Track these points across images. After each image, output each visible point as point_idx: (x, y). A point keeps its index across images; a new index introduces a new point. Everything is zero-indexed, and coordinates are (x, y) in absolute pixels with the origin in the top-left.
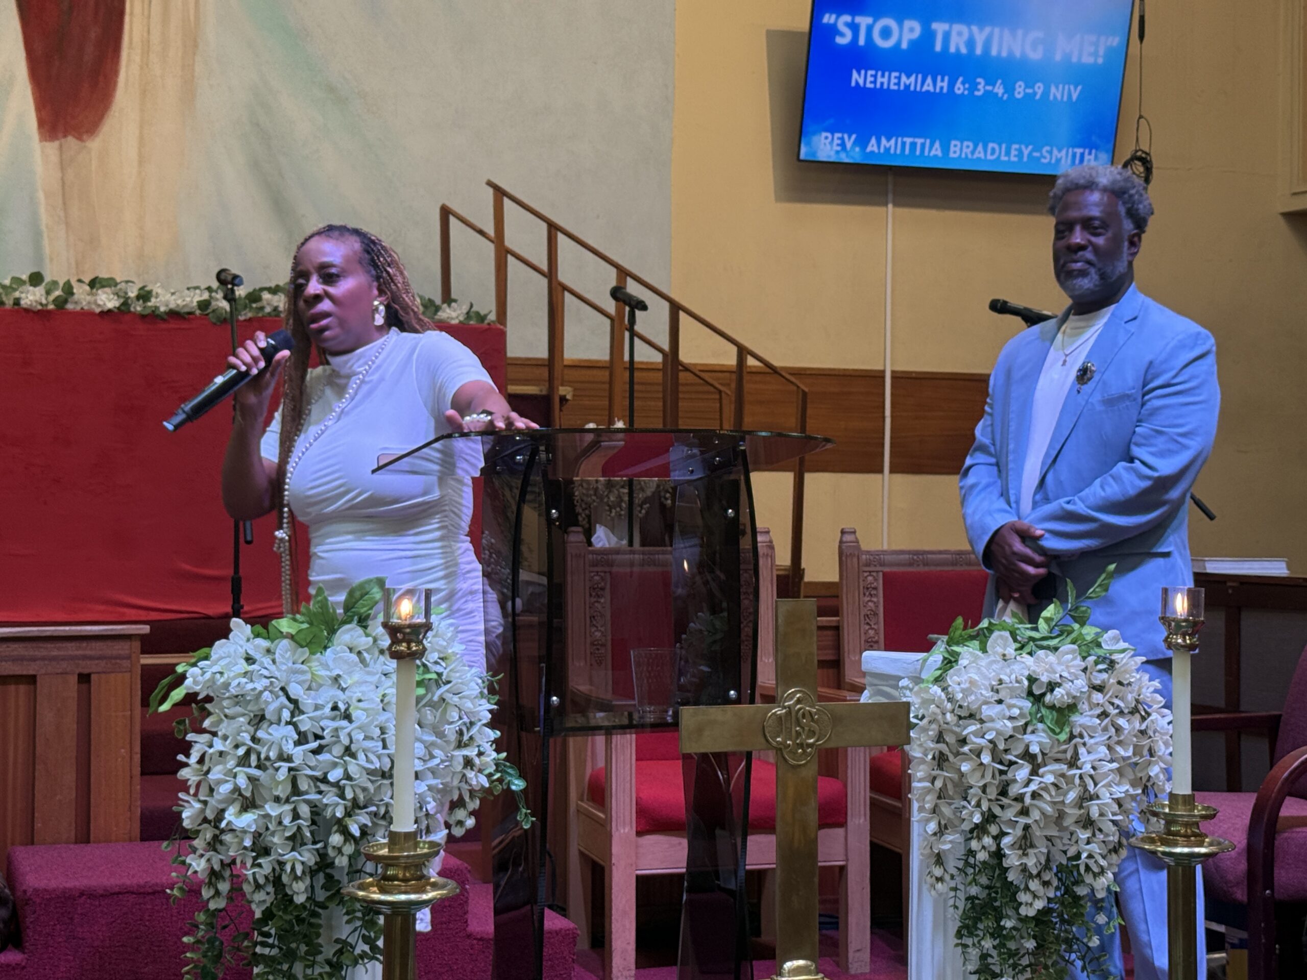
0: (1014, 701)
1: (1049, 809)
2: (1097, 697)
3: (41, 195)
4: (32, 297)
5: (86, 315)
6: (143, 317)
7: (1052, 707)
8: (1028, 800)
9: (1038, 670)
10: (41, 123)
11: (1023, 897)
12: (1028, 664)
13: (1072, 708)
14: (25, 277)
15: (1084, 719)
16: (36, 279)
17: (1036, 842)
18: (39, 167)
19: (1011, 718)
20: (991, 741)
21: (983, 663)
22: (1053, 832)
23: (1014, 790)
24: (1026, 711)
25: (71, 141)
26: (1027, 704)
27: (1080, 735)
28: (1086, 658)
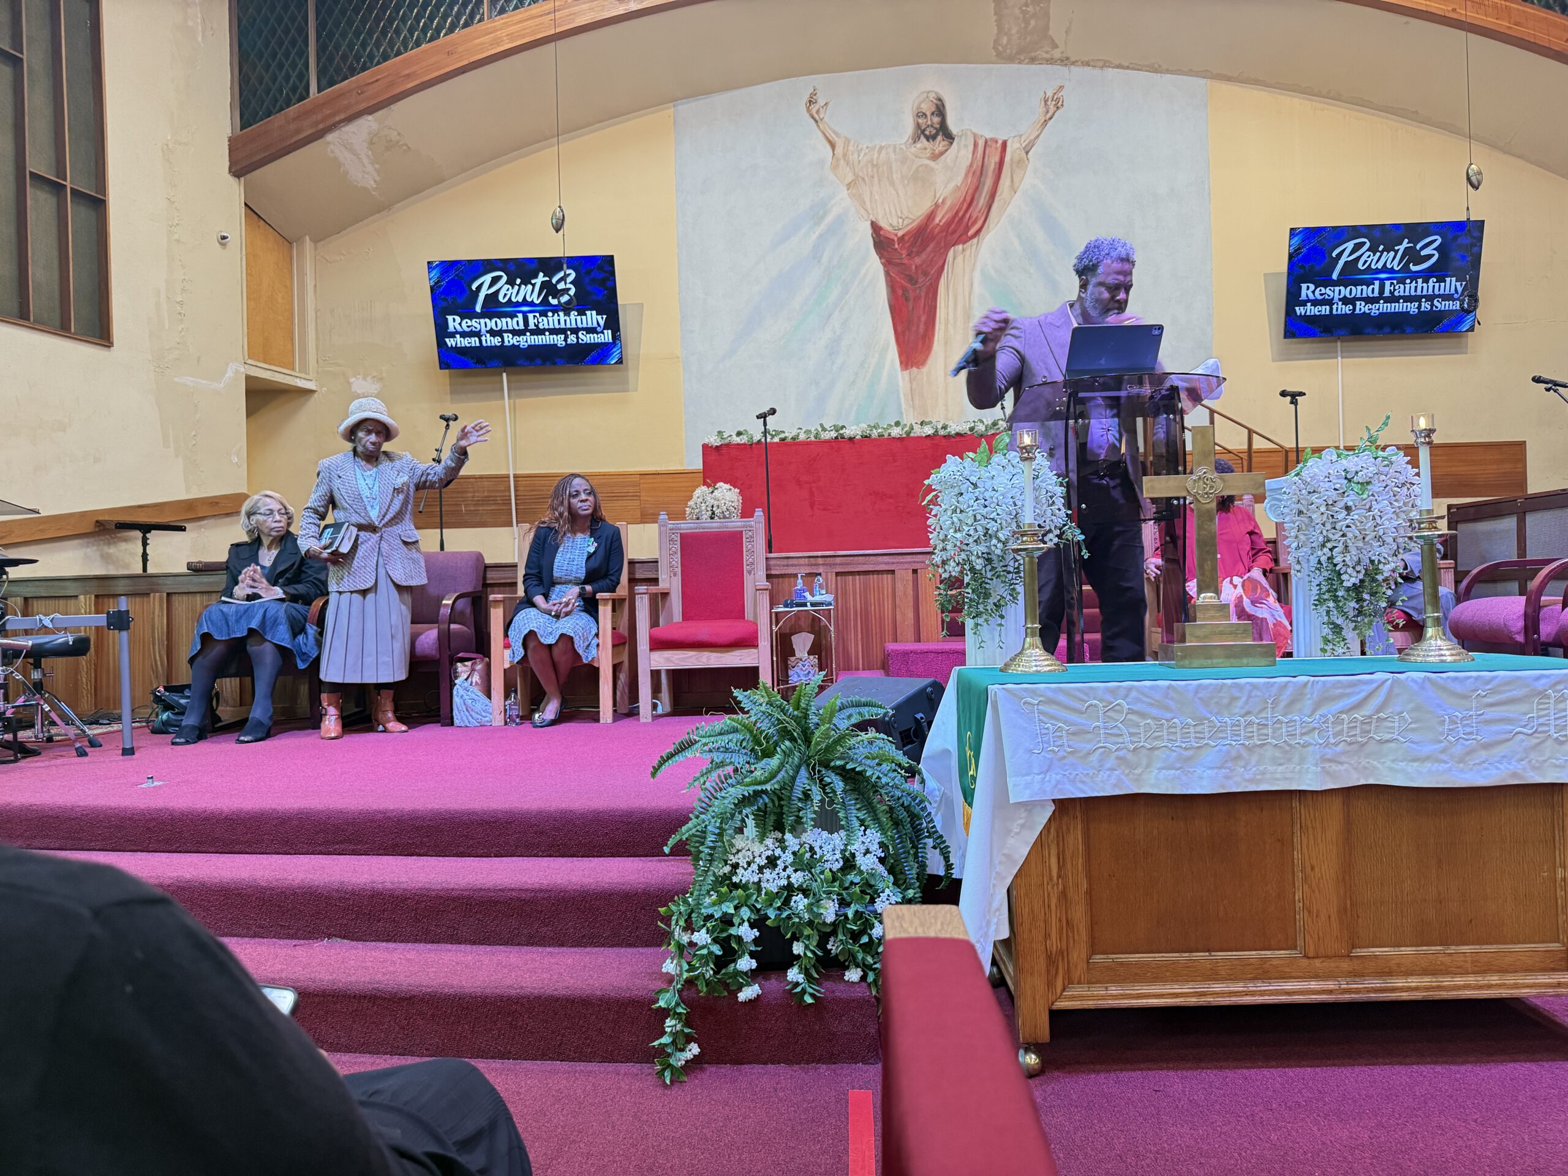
0: (1336, 481)
2: (1383, 477)
3: (902, 396)
4: (896, 432)
5: (920, 438)
6: (945, 436)
7: (1358, 483)
8: (1344, 528)
9: (1350, 466)
10: (901, 363)
11: (1344, 577)
12: (1345, 463)
13: (1368, 483)
14: (893, 424)
15: (1376, 487)
16: (897, 424)
18: (901, 384)
21: (1320, 465)
22: (1360, 544)
23: (1338, 526)
24: (1344, 486)
25: (914, 369)
26: (1344, 482)
27: (1373, 495)
28: (1375, 458)
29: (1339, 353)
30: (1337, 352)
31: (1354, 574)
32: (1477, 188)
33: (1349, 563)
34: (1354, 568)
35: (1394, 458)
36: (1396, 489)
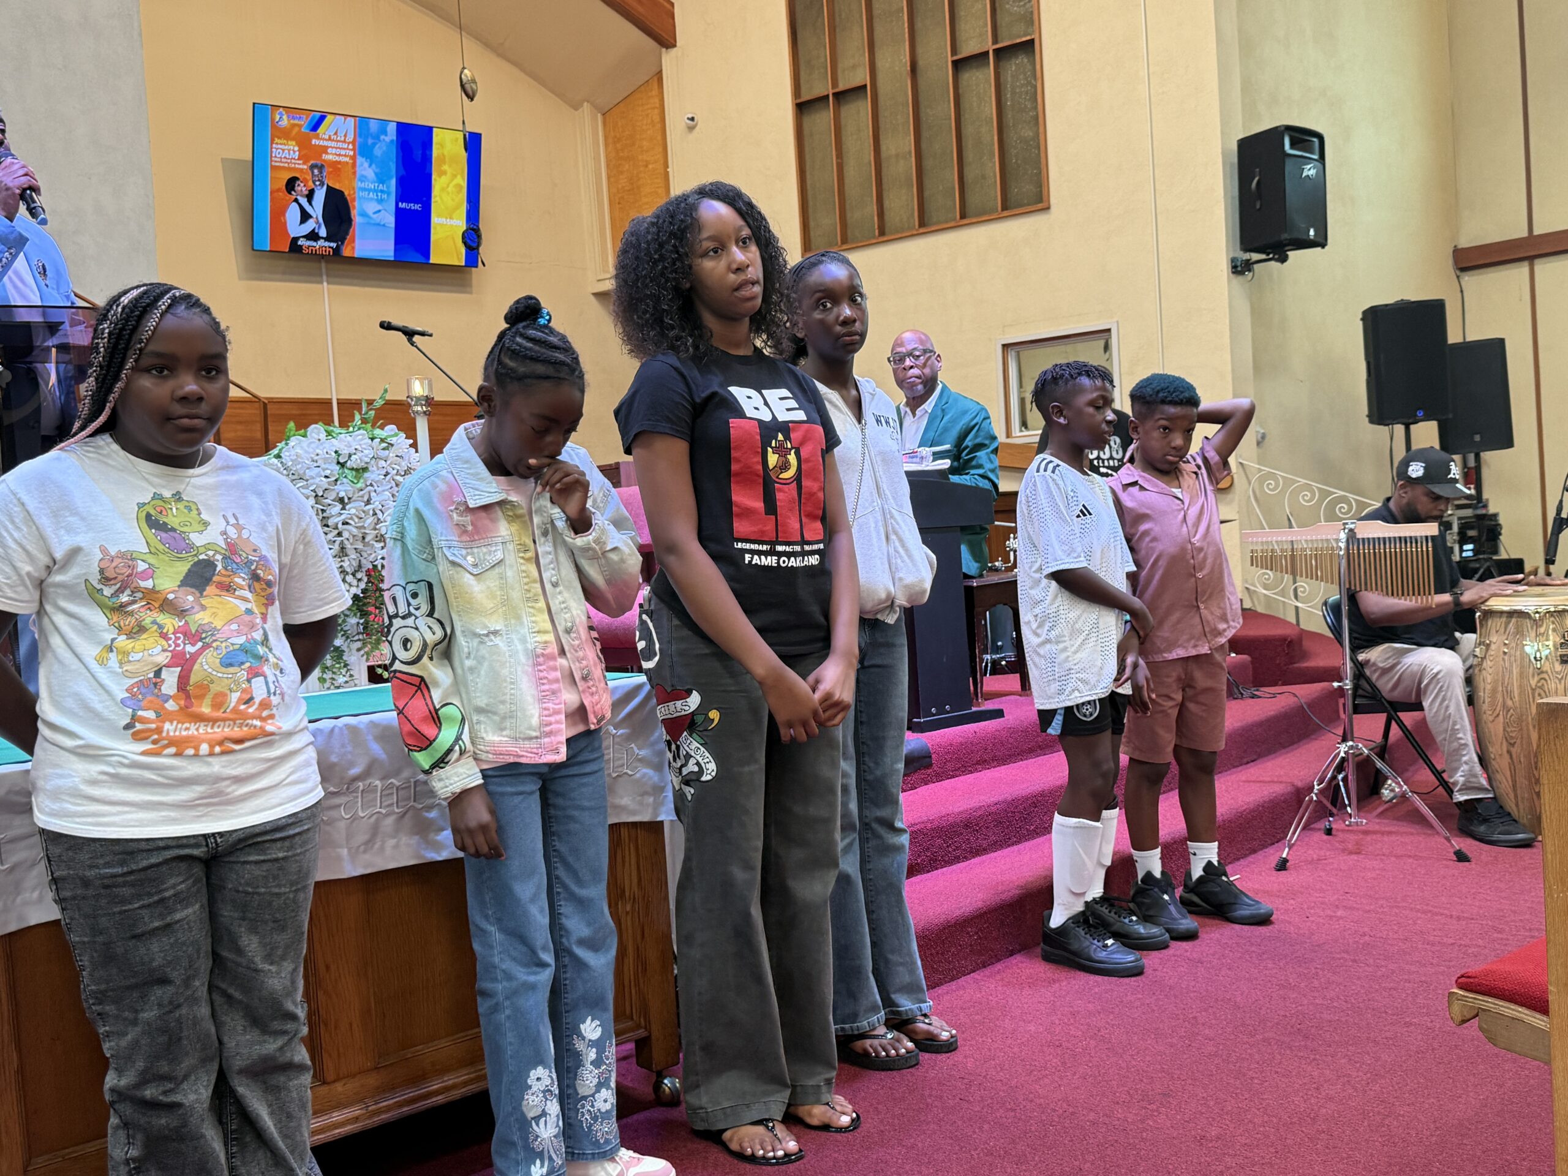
0: (326, 466)
1: (355, 531)
2: (382, 463)
7: (352, 469)
8: (340, 526)
9: (342, 447)
12: (336, 444)
13: (365, 470)
15: (374, 475)
17: (349, 552)
19: (326, 477)
20: (313, 491)
21: (305, 445)
22: (360, 546)
23: (331, 522)
24: (336, 473)
26: (338, 467)
27: (371, 485)
28: (372, 439)
29: (325, 277)
30: (321, 275)
31: (355, 582)
32: (471, 98)
33: (348, 570)
34: (354, 575)
35: (394, 440)
36: (398, 478)
